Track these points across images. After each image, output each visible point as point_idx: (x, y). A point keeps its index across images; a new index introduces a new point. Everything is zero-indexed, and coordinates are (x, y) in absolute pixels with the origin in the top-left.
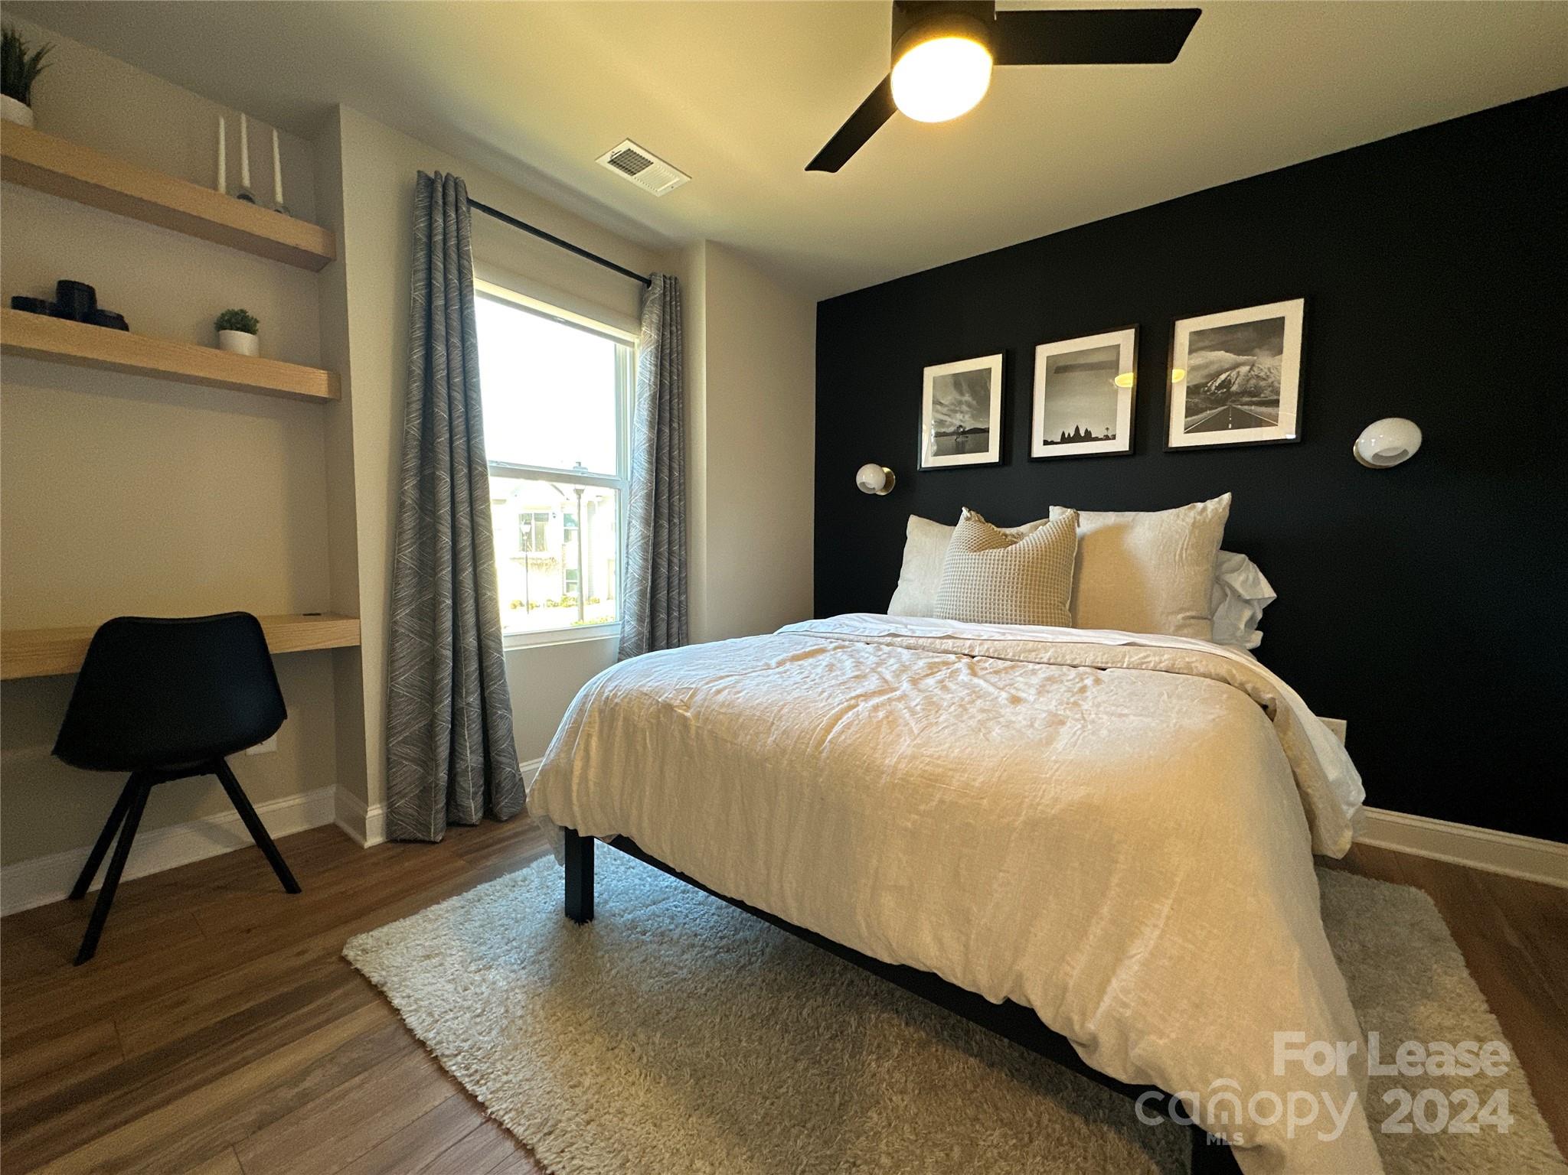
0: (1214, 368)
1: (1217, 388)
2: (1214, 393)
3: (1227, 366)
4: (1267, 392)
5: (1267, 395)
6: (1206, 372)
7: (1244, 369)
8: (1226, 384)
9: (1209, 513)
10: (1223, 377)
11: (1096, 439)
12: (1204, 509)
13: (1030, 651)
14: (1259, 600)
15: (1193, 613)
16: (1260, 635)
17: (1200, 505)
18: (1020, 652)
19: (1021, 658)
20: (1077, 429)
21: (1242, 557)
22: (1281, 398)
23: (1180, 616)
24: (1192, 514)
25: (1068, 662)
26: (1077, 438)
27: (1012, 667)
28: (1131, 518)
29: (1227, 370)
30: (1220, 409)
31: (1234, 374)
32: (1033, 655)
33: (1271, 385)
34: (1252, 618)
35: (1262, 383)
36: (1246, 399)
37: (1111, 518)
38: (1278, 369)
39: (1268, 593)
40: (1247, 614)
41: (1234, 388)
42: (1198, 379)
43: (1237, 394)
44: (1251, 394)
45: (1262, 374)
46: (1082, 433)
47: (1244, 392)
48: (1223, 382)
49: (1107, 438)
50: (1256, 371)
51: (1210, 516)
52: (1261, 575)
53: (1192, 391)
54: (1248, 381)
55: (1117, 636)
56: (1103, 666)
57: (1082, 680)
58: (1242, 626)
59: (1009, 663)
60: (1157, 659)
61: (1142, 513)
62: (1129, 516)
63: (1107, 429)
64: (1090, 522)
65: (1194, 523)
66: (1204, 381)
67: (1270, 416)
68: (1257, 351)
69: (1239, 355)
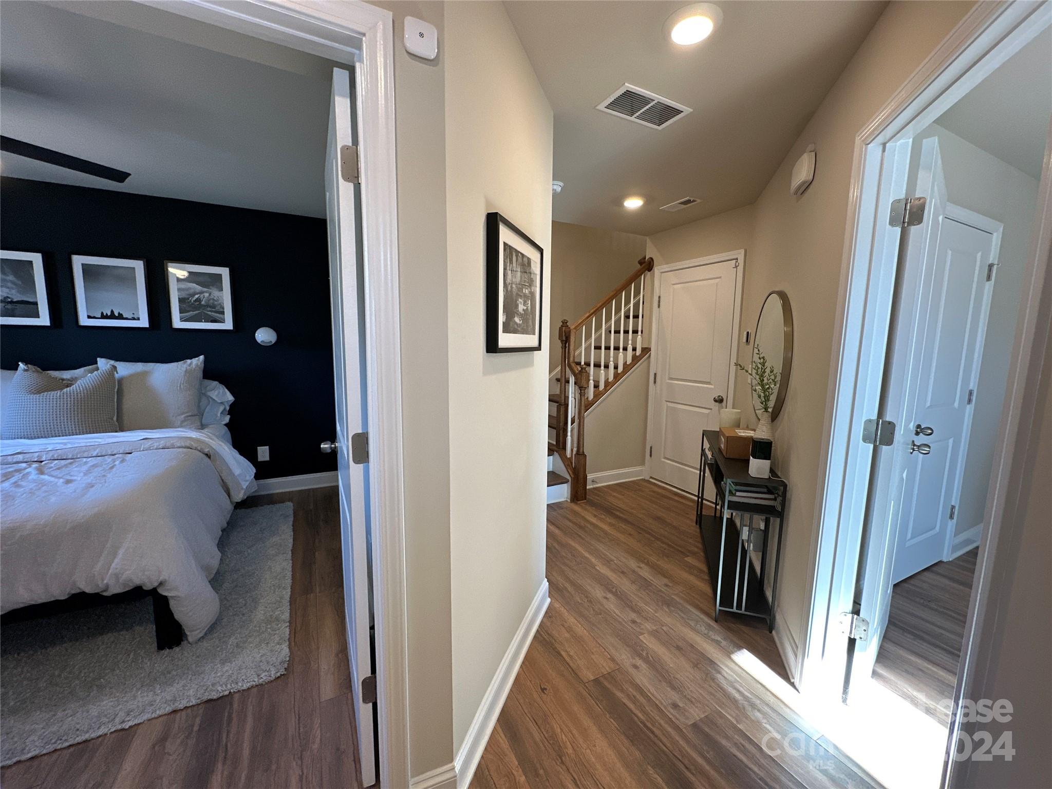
0: (191, 291)
1: (194, 301)
2: (193, 304)
3: (198, 291)
4: (219, 307)
5: (218, 308)
6: (187, 292)
7: (207, 295)
8: (198, 300)
9: (194, 365)
10: (197, 296)
11: (127, 319)
12: (191, 364)
13: (85, 451)
14: (227, 402)
15: (190, 414)
16: (229, 416)
17: (189, 361)
18: (77, 454)
19: (79, 457)
20: (112, 312)
21: (215, 383)
22: (225, 310)
23: (183, 416)
24: (185, 366)
25: (110, 453)
26: (112, 316)
27: (71, 463)
28: (152, 367)
29: (197, 294)
30: (197, 312)
31: (202, 296)
32: (86, 453)
33: (220, 304)
34: (225, 409)
35: (216, 303)
36: (209, 309)
37: (139, 367)
38: (222, 297)
39: (230, 398)
40: (221, 409)
41: (203, 303)
42: (184, 295)
43: (205, 306)
44: (210, 307)
45: (215, 299)
46: (116, 314)
47: (207, 306)
48: (197, 299)
49: (134, 319)
50: (212, 297)
51: (194, 367)
52: (226, 390)
53: (181, 301)
54: (209, 300)
55: (142, 434)
56: (130, 452)
57: (114, 462)
58: (219, 415)
59: (70, 461)
60: (158, 444)
61: (158, 364)
62: (150, 366)
63: (133, 314)
64: (125, 369)
65: (186, 370)
66: (187, 297)
67: (221, 318)
68: (211, 287)
69: (203, 287)
